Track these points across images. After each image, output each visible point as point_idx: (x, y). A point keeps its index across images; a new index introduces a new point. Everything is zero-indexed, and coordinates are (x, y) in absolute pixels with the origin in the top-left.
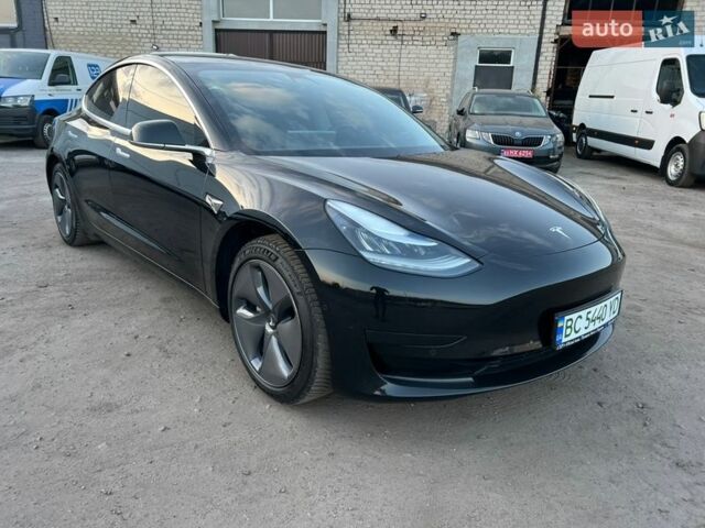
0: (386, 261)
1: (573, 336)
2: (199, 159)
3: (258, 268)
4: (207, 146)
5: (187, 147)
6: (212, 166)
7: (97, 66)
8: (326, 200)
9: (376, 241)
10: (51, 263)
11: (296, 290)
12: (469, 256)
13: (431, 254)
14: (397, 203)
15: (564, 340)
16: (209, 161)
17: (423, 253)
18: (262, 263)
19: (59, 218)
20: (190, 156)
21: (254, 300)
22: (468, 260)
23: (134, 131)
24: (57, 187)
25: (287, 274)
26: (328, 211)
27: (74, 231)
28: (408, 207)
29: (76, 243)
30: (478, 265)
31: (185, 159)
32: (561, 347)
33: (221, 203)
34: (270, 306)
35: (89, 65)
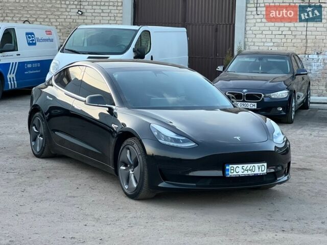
0: (167, 143)
1: (235, 173)
2: (111, 110)
3: (128, 149)
4: (114, 105)
5: (107, 105)
6: (116, 113)
7: (33, 34)
8: (150, 124)
9: (166, 138)
10: (33, 164)
11: (139, 154)
12: (195, 142)
13: (184, 142)
14: (171, 122)
15: (230, 174)
16: (115, 111)
17: (181, 141)
18: (130, 147)
19: (33, 143)
20: (107, 109)
21: (127, 162)
22: (194, 144)
23: (86, 99)
24: (34, 125)
25: (136, 149)
26: (151, 127)
27: (43, 149)
28: (174, 124)
29: (42, 156)
30: (197, 145)
31: (105, 110)
32: (228, 176)
33: (117, 126)
34: (132, 163)
35: (27, 34)
